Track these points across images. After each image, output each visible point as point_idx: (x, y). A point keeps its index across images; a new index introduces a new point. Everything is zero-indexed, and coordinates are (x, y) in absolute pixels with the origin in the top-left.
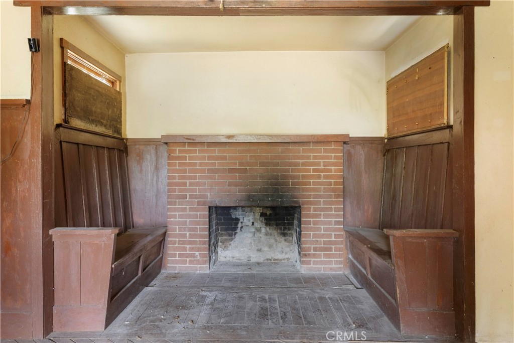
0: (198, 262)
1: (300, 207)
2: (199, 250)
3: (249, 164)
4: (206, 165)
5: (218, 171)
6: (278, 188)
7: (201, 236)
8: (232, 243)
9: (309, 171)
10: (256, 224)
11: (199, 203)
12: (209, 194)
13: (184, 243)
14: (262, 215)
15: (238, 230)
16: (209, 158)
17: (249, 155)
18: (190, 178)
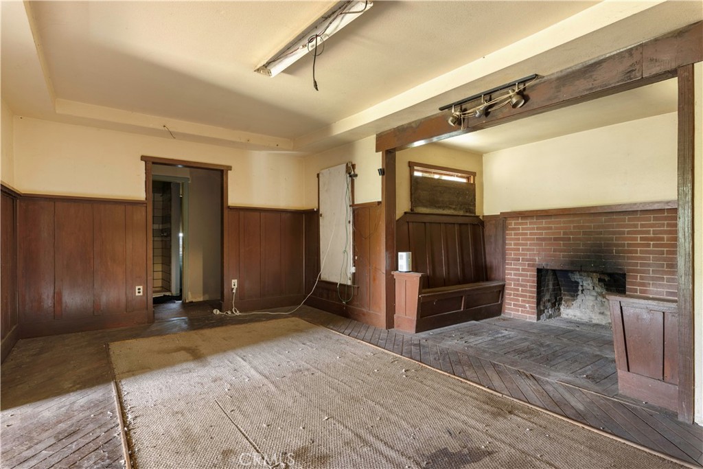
0: (528, 312)
1: (625, 274)
2: (528, 302)
3: (572, 233)
4: (535, 234)
5: (544, 239)
6: (601, 256)
7: (531, 292)
8: (573, 303)
9: (636, 239)
10: (596, 288)
11: (529, 265)
12: (537, 258)
13: (517, 295)
14: (600, 280)
15: (580, 292)
16: (538, 228)
17: (572, 225)
18: (522, 245)
